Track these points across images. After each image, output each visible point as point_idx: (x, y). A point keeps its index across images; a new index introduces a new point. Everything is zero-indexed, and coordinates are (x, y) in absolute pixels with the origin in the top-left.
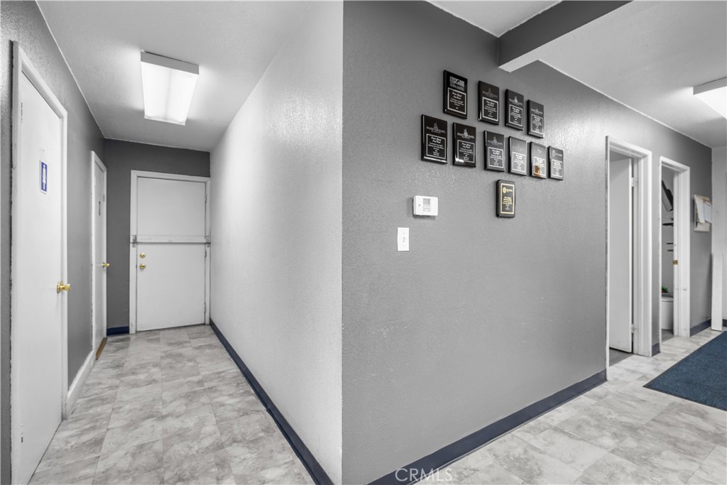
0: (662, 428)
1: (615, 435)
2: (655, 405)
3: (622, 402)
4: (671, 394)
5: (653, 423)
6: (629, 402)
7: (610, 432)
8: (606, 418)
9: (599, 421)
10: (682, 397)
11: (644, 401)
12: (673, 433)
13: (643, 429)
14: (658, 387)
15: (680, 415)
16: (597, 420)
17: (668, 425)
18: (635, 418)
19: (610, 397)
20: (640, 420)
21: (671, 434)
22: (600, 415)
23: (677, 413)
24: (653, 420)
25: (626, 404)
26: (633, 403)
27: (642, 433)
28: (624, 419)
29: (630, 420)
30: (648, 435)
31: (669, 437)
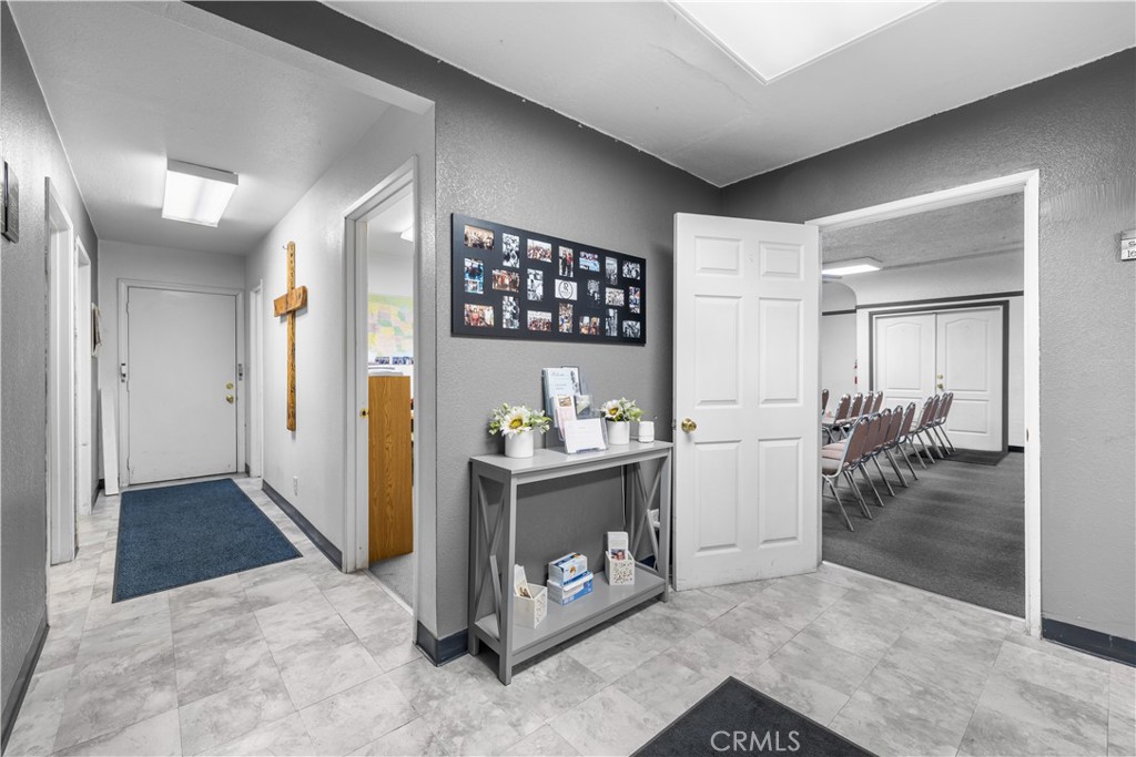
0: (194, 634)
1: (158, 684)
2: (154, 614)
3: (112, 640)
4: (155, 591)
5: (177, 636)
6: (120, 633)
7: (148, 685)
8: (118, 675)
9: (113, 685)
10: (171, 587)
11: (137, 618)
12: (211, 630)
13: (178, 650)
14: (131, 592)
15: (191, 607)
16: (109, 686)
17: (195, 626)
18: (153, 646)
19: (84, 646)
20: (162, 643)
21: (209, 633)
22: (106, 678)
23: (187, 607)
24: (174, 632)
25: (119, 637)
26: (127, 631)
27: (183, 654)
28: (143, 657)
29: (151, 653)
30: (191, 652)
31: (212, 636)
